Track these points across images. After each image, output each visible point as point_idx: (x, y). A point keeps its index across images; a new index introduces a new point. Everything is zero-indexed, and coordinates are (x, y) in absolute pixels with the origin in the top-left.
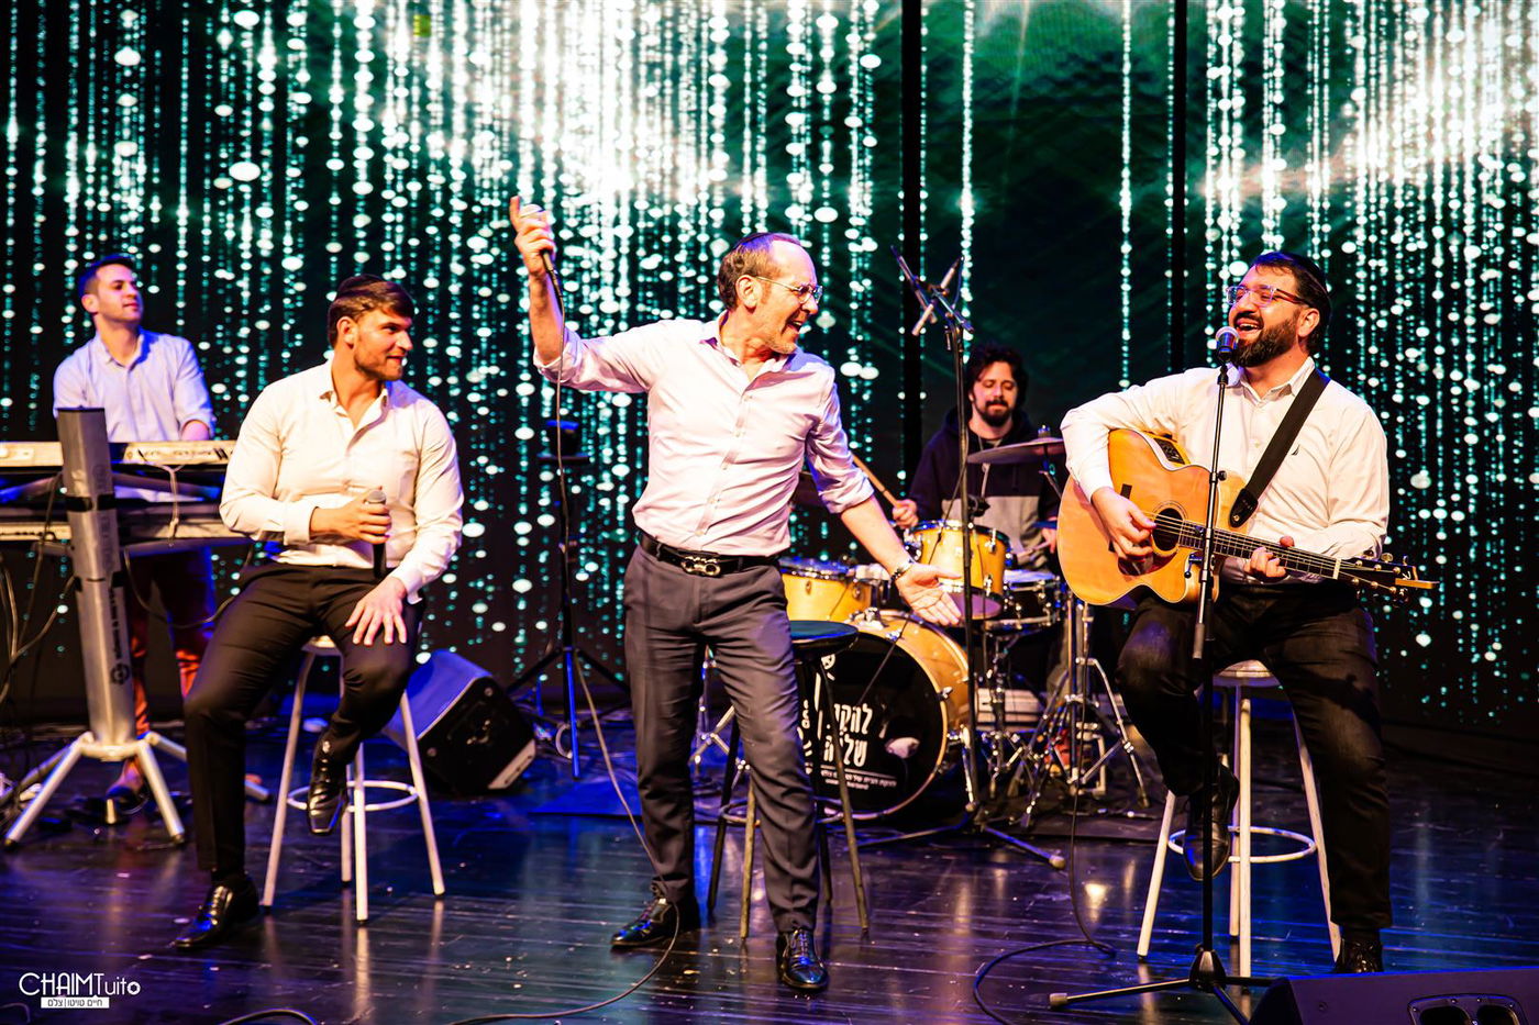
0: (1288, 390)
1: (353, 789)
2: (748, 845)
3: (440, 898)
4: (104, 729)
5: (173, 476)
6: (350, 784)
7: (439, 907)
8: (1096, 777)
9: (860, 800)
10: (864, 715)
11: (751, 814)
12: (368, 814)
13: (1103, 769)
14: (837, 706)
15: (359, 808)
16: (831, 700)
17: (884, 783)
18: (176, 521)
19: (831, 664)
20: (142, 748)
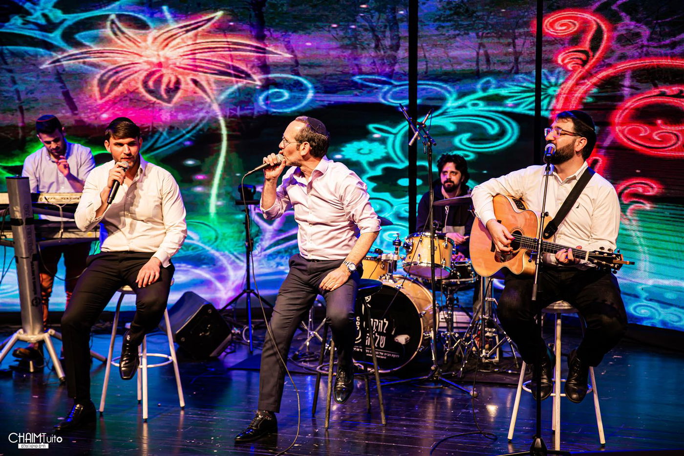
0: (574, 178)
1: (142, 357)
2: (329, 385)
3: (183, 408)
4: (28, 328)
5: (61, 209)
6: (140, 354)
7: (182, 413)
8: (494, 353)
9: (382, 364)
10: (384, 324)
11: (331, 370)
12: (148, 369)
13: (498, 349)
14: (372, 320)
15: (144, 366)
16: (369, 317)
17: (394, 356)
18: (62, 230)
19: (369, 300)
20: (46, 336)
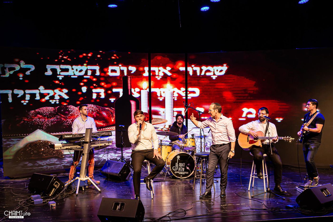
10: (184, 164)
17: (187, 173)
19: (179, 158)
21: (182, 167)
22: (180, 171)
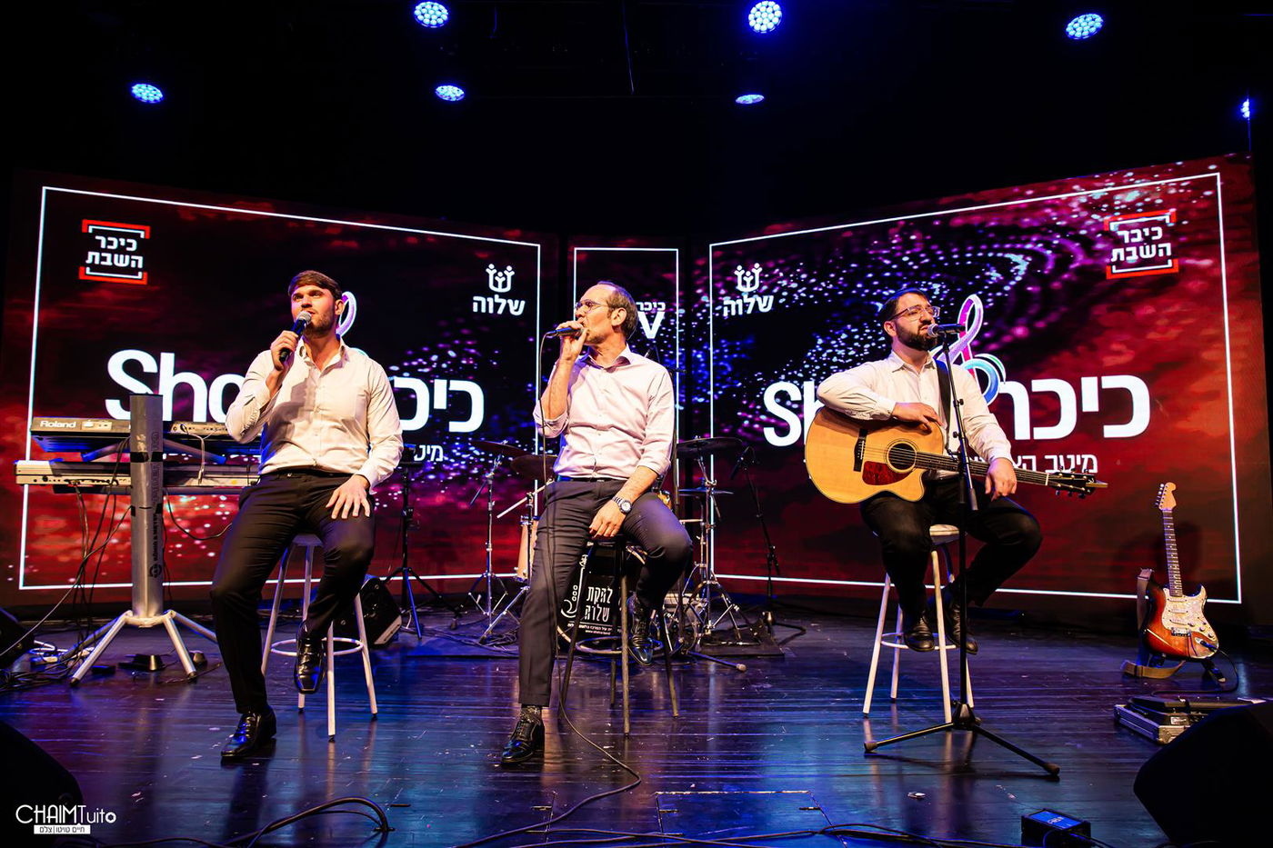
4: (141, 609)
5: (202, 442)
10: (608, 593)
20: (167, 619)
21: (599, 602)
22: (591, 620)
